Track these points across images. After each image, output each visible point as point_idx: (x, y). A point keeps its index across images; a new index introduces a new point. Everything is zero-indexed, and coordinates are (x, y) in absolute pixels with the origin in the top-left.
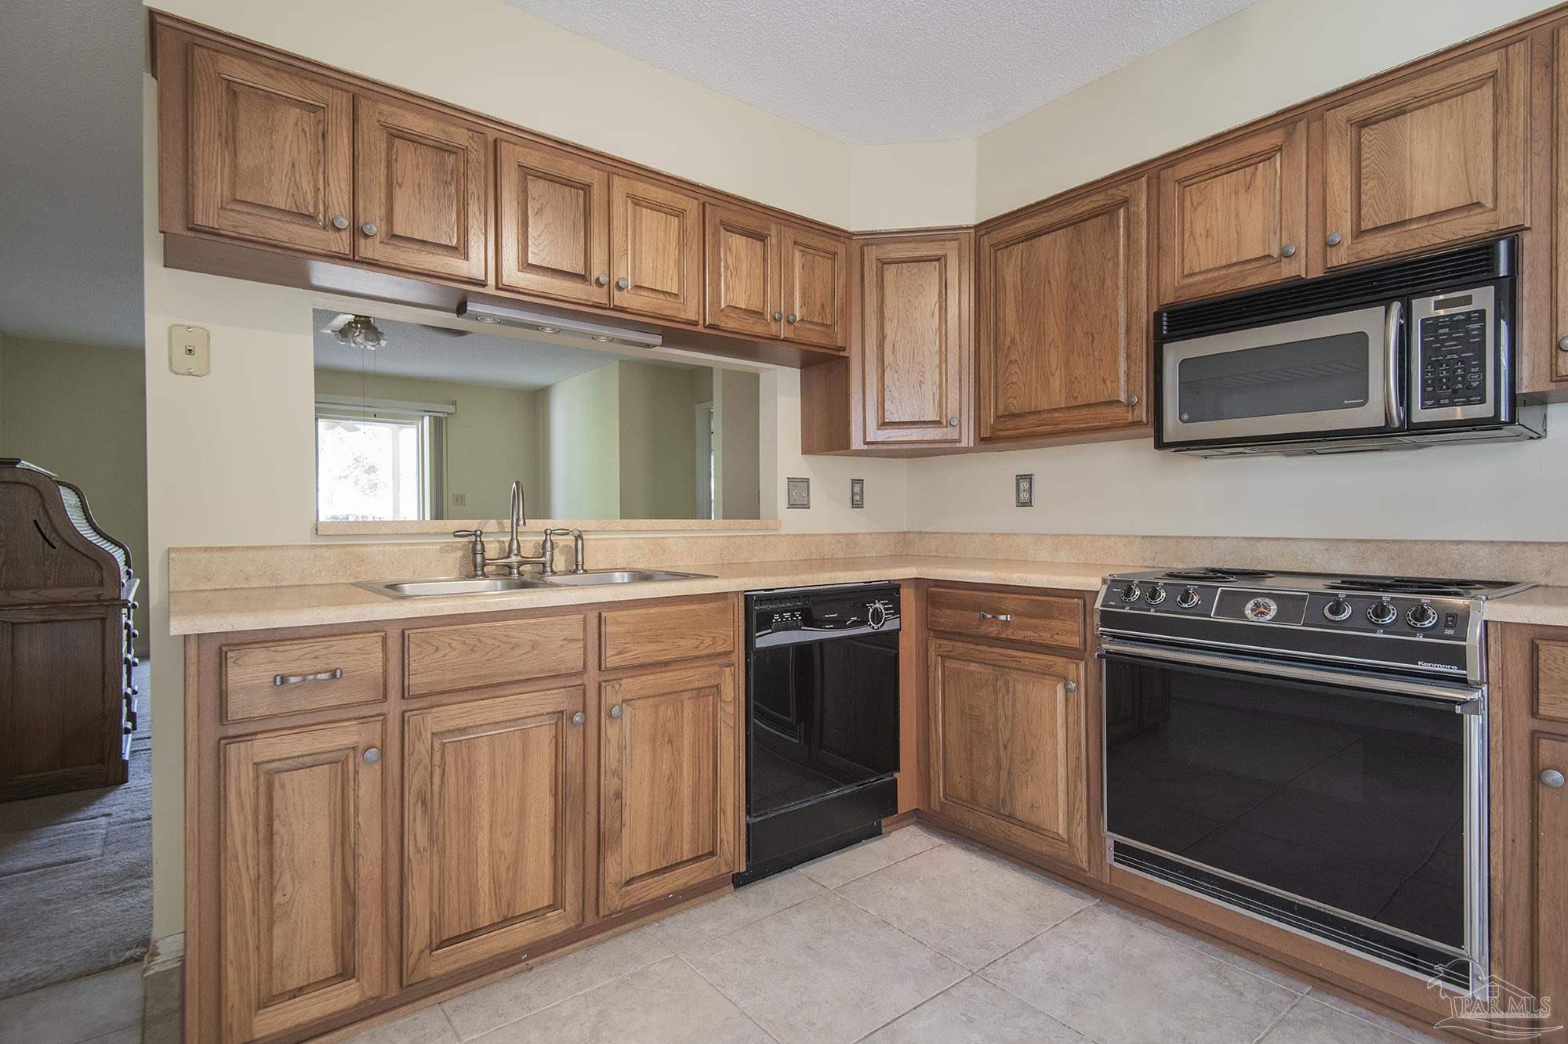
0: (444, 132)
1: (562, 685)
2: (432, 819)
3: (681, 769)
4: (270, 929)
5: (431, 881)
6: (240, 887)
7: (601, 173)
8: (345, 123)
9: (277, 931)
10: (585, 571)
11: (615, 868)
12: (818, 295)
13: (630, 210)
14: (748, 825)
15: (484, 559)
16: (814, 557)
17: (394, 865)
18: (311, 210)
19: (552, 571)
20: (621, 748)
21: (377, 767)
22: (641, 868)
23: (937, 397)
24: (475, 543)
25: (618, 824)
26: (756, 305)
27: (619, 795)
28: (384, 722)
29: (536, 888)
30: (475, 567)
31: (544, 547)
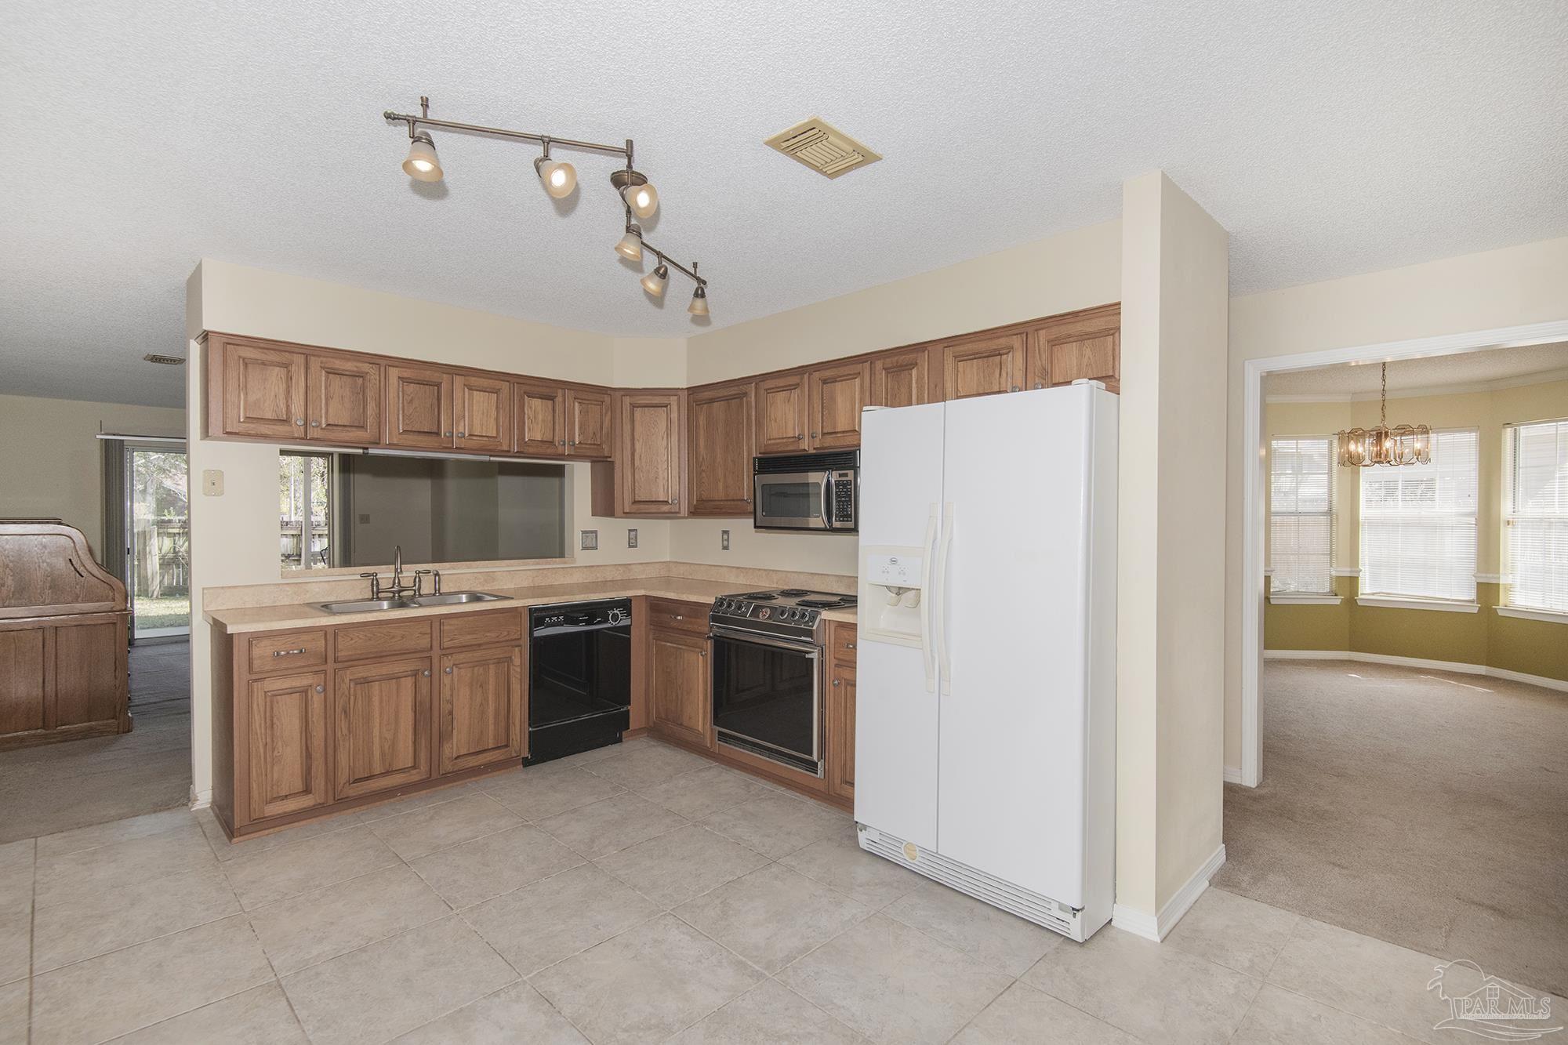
0: (357, 367)
1: (418, 656)
2: (350, 721)
3: (488, 701)
4: (272, 768)
5: (349, 752)
6: (258, 747)
7: (448, 376)
8: (302, 371)
9: (276, 768)
10: (441, 594)
11: (450, 750)
12: (591, 428)
13: (467, 394)
14: (530, 732)
15: (378, 589)
16: (599, 580)
17: (330, 742)
18: (285, 416)
19: (420, 594)
20: (452, 689)
21: (323, 694)
22: (463, 751)
23: (666, 487)
24: (373, 580)
25: (450, 728)
26: (548, 437)
27: (451, 713)
28: (326, 674)
29: (405, 758)
30: (373, 593)
31: (415, 581)
